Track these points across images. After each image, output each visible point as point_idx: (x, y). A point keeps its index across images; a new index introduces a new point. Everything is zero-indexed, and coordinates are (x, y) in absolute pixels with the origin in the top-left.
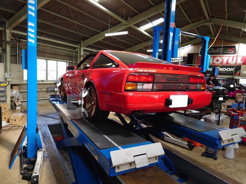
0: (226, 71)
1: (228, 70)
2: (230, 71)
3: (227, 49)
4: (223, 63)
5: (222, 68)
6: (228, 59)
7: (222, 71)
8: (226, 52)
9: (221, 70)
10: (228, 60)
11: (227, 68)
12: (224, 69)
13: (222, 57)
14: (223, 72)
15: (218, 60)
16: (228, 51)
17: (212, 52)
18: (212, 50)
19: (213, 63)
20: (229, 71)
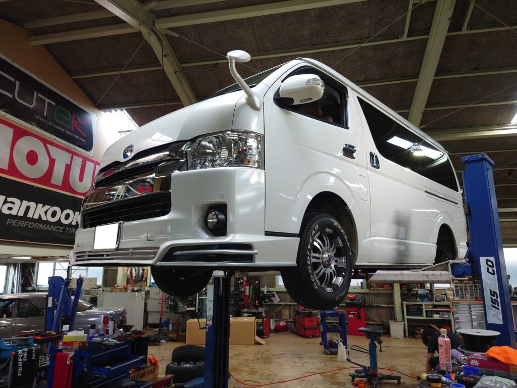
0: (59, 222)
1: (67, 217)
2: (73, 224)
3: (67, 115)
4: (53, 182)
5: (47, 207)
6: (69, 164)
7: (47, 222)
8: (65, 129)
9: (44, 218)
10: (68, 168)
11: (62, 211)
12: (54, 214)
13: (49, 146)
14: (48, 227)
15: (32, 158)
16: (70, 123)
17: (11, 96)
18: (15, 84)
19: (12, 168)
20: (70, 225)
